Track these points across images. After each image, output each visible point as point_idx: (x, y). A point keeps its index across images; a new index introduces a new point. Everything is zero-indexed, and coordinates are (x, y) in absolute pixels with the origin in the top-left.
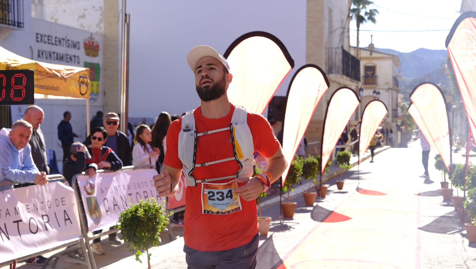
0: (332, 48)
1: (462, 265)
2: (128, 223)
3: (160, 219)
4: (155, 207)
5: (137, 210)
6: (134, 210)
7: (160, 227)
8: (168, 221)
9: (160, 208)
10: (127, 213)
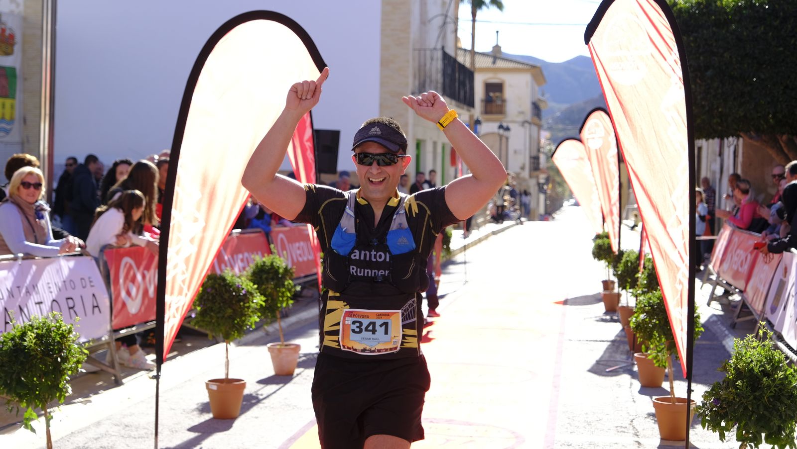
0: (425, 50)
1: (626, 427)
2: (5, 359)
3: (70, 351)
4: (61, 329)
5: (23, 335)
6: (18, 334)
7: (67, 365)
8: (85, 354)
9: (70, 332)
10: (4, 341)
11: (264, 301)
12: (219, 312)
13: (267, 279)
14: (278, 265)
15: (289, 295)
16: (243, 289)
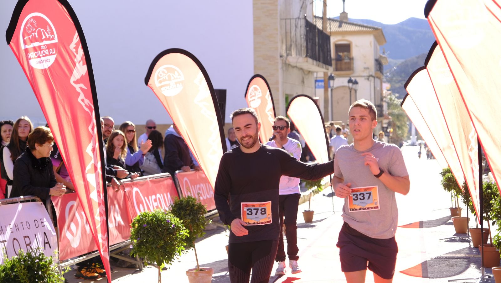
0: (290, 19)
3: (50, 278)
6: (8, 266)
9: (50, 263)
11: (188, 233)
12: (153, 244)
13: (184, 215)
14: (193, 203)
15: (202, 227)
16: (171, 224)
